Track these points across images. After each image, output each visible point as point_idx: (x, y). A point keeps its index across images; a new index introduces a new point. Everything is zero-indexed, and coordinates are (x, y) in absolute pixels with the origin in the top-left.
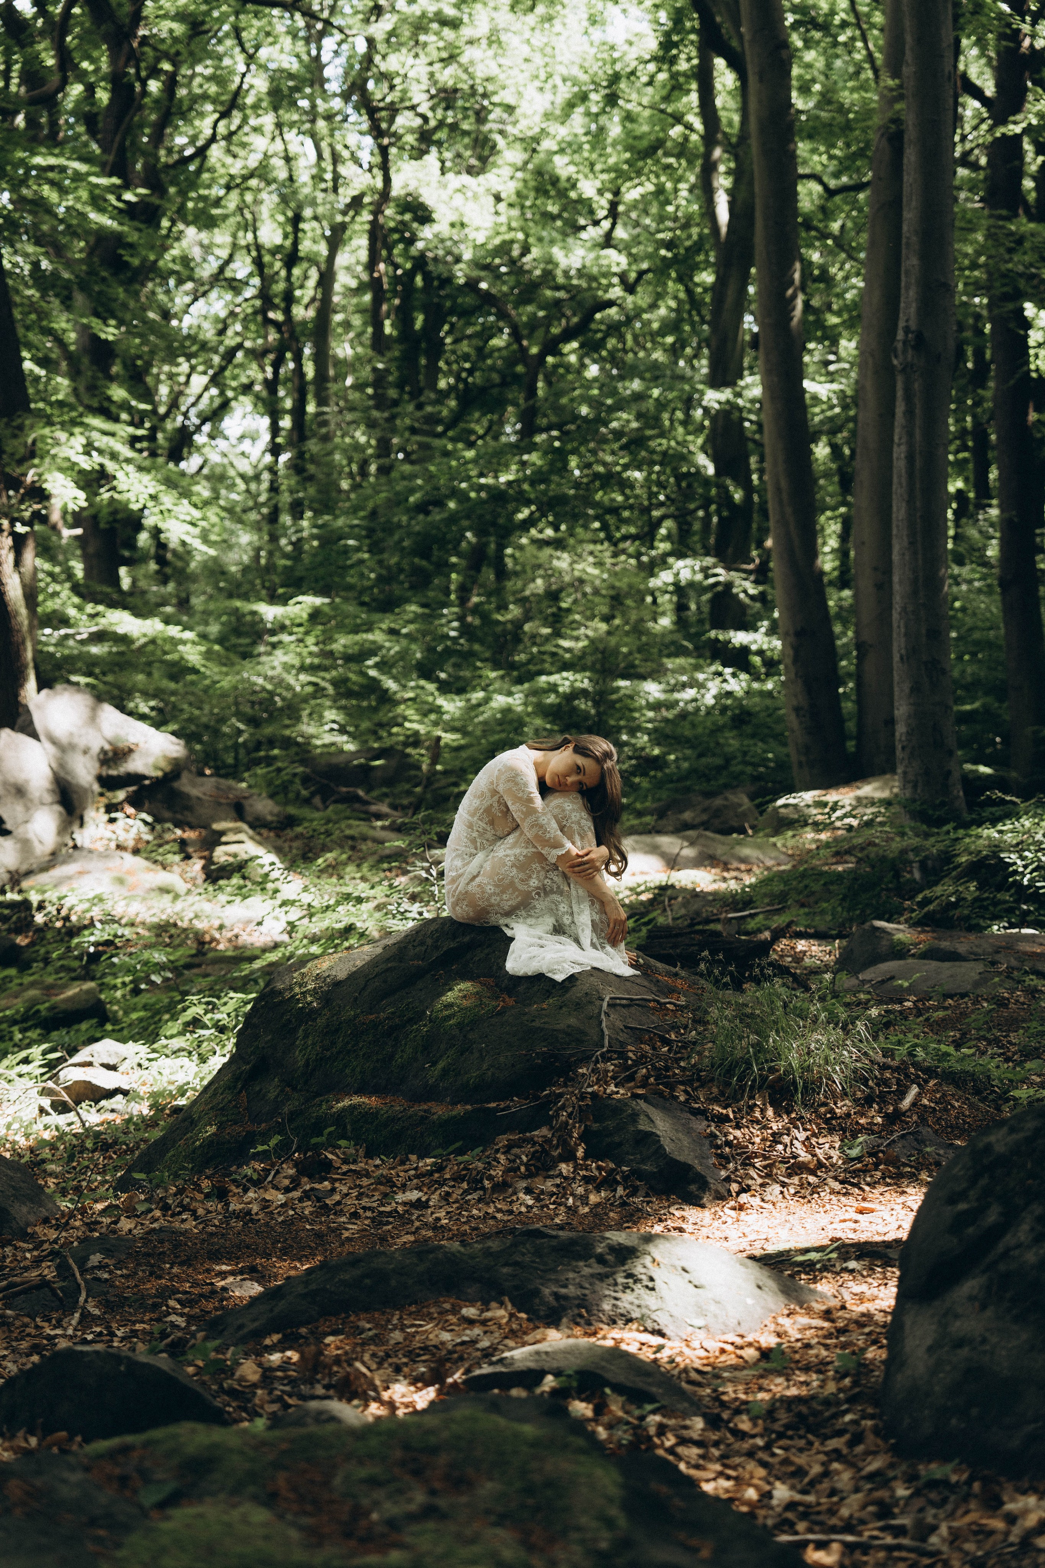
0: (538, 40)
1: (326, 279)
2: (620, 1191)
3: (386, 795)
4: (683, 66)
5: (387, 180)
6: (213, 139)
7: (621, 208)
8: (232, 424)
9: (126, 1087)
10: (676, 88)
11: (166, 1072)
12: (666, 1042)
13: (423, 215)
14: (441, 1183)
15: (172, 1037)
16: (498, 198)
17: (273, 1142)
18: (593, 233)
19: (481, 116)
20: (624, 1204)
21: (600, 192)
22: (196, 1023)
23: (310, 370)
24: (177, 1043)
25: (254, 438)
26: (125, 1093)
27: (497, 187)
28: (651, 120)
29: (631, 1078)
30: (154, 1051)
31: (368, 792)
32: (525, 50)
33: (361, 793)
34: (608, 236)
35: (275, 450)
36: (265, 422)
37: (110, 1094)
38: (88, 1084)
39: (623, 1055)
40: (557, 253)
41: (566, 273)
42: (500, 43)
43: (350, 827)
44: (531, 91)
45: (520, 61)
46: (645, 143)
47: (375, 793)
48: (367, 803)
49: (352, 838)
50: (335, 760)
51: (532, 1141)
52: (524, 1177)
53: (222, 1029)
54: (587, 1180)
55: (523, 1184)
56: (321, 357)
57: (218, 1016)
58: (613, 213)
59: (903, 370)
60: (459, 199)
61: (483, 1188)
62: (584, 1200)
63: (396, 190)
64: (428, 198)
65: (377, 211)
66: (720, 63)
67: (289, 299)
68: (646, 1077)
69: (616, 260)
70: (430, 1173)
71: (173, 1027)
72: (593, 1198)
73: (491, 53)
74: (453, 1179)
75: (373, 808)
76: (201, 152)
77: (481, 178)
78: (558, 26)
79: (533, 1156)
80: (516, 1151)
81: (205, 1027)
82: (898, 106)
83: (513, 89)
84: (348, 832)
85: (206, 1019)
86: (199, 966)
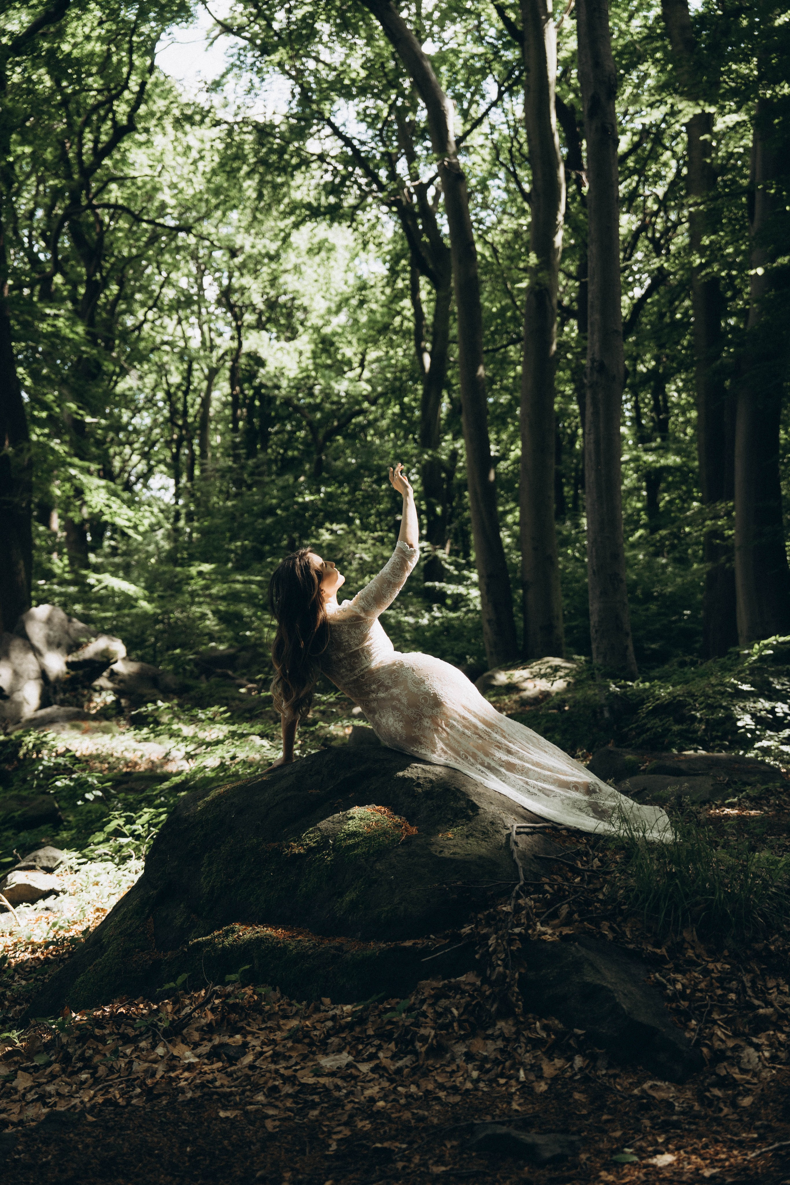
0: (321, 271)
1: (206, 403)
2: (578, 1062)
3: (244, 674)
4: (400, 284)
5: (240, 344)
6: (145, 321)
7: (366, 363)
8: (156, 481)
9: (58, 888)
10: (398, 296)
11: (91, 875)
12: (577, 872)
13: (261, 362)
14: (365, 1040)
15: (99, 843)
16: (301, 353)
17: (180, 980)
18: (350, 375)
19: (290, 316)
20: (586, 1079)
21: (355, 354)
22: (118, 833)
23: (197, 450)
24: (103, 849)
25: (166, 489)
26: (56, 893)
27: (301, 348)
28: (383, 315)
29: (555, 915)
30: (84, 856)
31: (234, 672)
32: (315, 277)
33: (230, 673)
34: (360, 375)
35: (177, 495)
36: (172, 482)
37: (46, 895)
38: (28, 887)
39: (539, 889)
40: (333, 384)
41: (338, 395)
42: (301, 273)
43: (225, 692)
44: (318, 297)
45: (312, 281)
46: (380, 325)
47: (239, 673)
48: (233, 679)
49: (227, 698)
50: (213, 654)
51: (457, 989)
52: (462, 1039)
53: (138, 837)
54: (535, 1044)
55: (460, 1049)
56: (204, 444)
57: (134, 827)
58: (362, 365)
59: (591, 386)
60: (279, 354)
61: (416, 1053)
62: (536, 1070)
63: (245, 349)
64: (263, 354)
65: (235, 360)
66: (423, 280)
67: (185, 413)
68: (570, 914)
69: (365, 388)
70: (350, 1026)
71: (100, 837)
72: (548, 1070)
73: (296, 277)
74: (377, 1036)
75: (238, 681)
76: (139, 327)
77: (292, 343)
78: (332, 263)
79: (467, 1009)
80: (444, 1002)
81: (124, 835)
82: (540, 275)
83: (308, 297)
84: (223, 695)
85: (126, 830)
86: (127, 782)
